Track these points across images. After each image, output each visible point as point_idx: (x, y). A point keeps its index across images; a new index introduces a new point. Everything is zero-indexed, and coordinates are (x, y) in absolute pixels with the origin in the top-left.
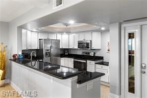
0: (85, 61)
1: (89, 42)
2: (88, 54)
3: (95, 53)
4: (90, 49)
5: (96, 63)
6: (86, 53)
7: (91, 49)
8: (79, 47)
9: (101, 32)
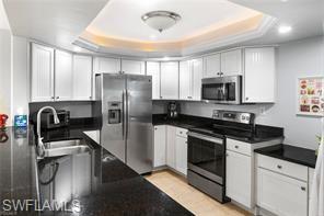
0: (220, 142)
1: (235, 80)
2: (233, 116)
3: (253, 116)
4: (237, 101)
5: (256, 151)
6: (226, 115)
7: (241, 104)
8: (204, 97)
9: (276, 49)
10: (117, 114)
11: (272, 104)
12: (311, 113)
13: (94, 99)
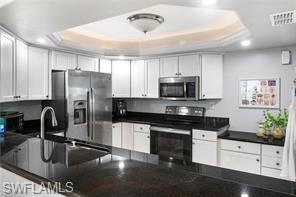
3: (204, 110)
7: (198, 100)
8: (161, 95)
10: (81, 114)
11: (220, 100)
12: (250, 105)
13: (50, 98)
